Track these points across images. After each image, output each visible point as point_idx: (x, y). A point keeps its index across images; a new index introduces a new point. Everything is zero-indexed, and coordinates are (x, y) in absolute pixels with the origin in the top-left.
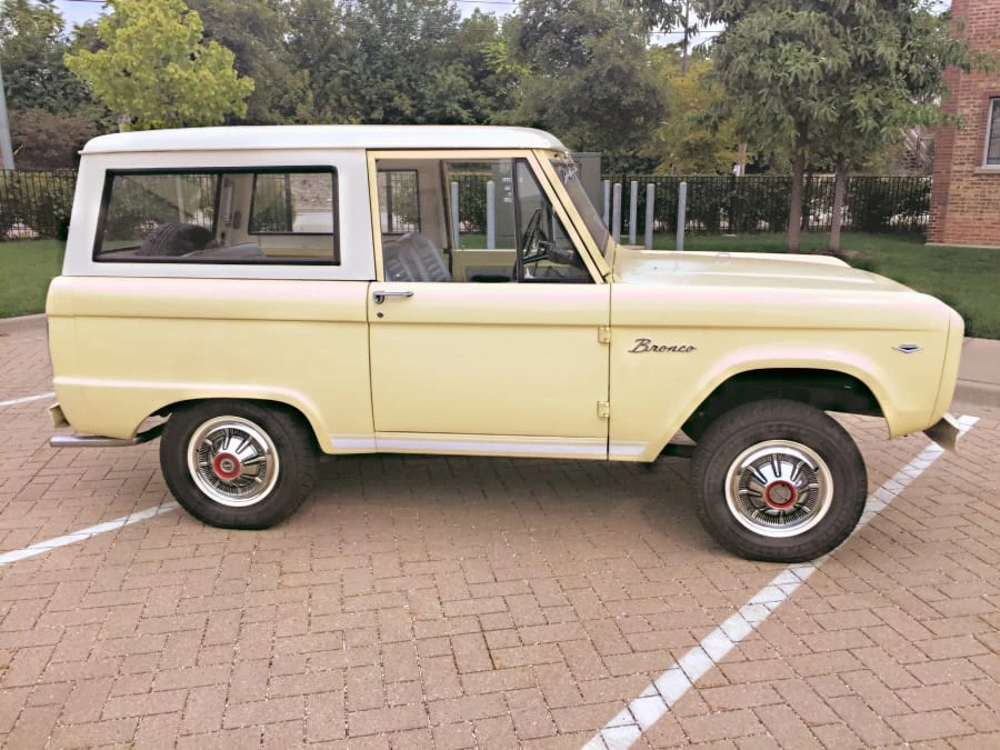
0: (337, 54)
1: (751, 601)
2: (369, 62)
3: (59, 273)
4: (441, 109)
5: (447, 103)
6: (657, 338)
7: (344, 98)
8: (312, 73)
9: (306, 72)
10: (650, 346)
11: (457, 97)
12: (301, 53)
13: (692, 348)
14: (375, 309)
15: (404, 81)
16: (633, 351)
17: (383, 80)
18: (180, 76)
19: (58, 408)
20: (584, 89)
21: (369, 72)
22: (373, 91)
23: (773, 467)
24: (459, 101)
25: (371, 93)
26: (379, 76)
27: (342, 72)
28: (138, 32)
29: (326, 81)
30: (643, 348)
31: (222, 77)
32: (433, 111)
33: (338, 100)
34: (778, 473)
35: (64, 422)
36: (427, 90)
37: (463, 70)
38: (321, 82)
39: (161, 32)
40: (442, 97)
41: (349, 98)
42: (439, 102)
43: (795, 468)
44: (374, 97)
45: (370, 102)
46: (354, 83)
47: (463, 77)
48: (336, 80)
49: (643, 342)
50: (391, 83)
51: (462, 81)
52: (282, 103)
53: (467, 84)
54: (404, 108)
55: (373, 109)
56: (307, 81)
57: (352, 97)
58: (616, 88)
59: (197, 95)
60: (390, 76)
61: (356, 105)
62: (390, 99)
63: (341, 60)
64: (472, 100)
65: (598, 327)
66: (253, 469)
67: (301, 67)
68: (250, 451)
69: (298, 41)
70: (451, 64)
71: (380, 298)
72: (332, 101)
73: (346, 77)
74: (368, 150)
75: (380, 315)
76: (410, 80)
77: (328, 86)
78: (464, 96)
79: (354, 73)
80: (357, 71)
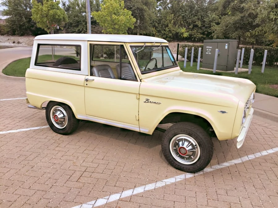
0: (182, 10)
1: (163, 181)
2: (191, 11)
3: (29, 68)
4: (209, 25)
5: (212, 23)
6: (151, 99)
7: (182, 22)
8: (174, 15)
9: (173, 15)
10: (149, 101)
11: (215, 22)
12: (172, 10)
13: (160, 103)
14: (86, 83)
15: (200, 17)
16: (145, 102)
17: (194, 17)
18: (115, 18)
19: (27, 99)
20: (241, 20)
21: (190, 14)
22: (191, 20)
23: (182, 143)
24: (215, 23)
25: (190, 21)
26: (193, 16)
27: (182, 15)
28: (107, 6)
29: (178, 17)
30: (147, 101)
31: (126, 18)
32: (207, 26)
33: (180, 23)
34: (183, 144)
35: (28, 102)
36: (206, 19)
37: (218, 13)
38: (177, 17)
39: (112, 6)
40: (210, 21)
41: (184, 22)
42: (209, 23)
43: (189, 144)
44: (191, 22)
45: (189, 23)
46: (186, 17)
47: (218, 16)
48: (181, 17)
49: (147, 100)
50: (196, 17)
51: (217, 17)
52: (165, 23)
53: (219, 17)
54: (199, 25)
55: (190, 25)
56: (173, 18)
57: (185, 22)
58: (251, 20)
59: (120, 23)
60: (196, 16)
61: (185, 24)
62: (195, 22)
63: (183, 11)
64: (220, 22)
65: (136, 94)
66: (62, 120)
67: (172, 14)
68: (62, 115)
69: (172, 7)
70: (215, 12)
71: (87, 80)
72: (179, 23)
73: (183, 16)
74: (88, 41)
75: (87, 84)
76: (202, 17)
77: (178, 18)
78: (217, 21)
79: (186, 15)
80: (187, 14)
